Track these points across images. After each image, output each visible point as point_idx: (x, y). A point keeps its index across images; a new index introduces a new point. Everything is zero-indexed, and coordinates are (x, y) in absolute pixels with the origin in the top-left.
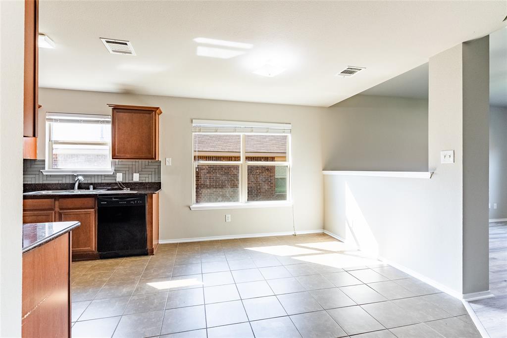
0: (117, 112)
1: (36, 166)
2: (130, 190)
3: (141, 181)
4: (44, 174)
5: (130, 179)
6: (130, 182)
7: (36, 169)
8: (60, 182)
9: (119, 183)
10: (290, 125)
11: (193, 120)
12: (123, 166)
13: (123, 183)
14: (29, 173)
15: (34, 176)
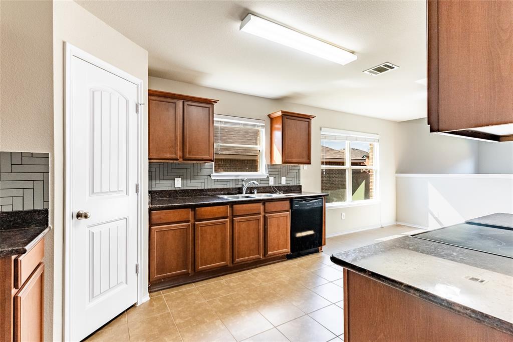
0: (287, 118)
1: (205, 170)
2: (283, 193)
3: (287, 185)
4: (212, 178)
5: (279, 183)
6: (280, 185)
7: (205, 174)
8: (225, 187)
9: (273, 187)
10: (378, 136)
11: (322, 128)
12: (273, 170)
13: (276, 187)
14: (199, 177)
15: (203, 181)
